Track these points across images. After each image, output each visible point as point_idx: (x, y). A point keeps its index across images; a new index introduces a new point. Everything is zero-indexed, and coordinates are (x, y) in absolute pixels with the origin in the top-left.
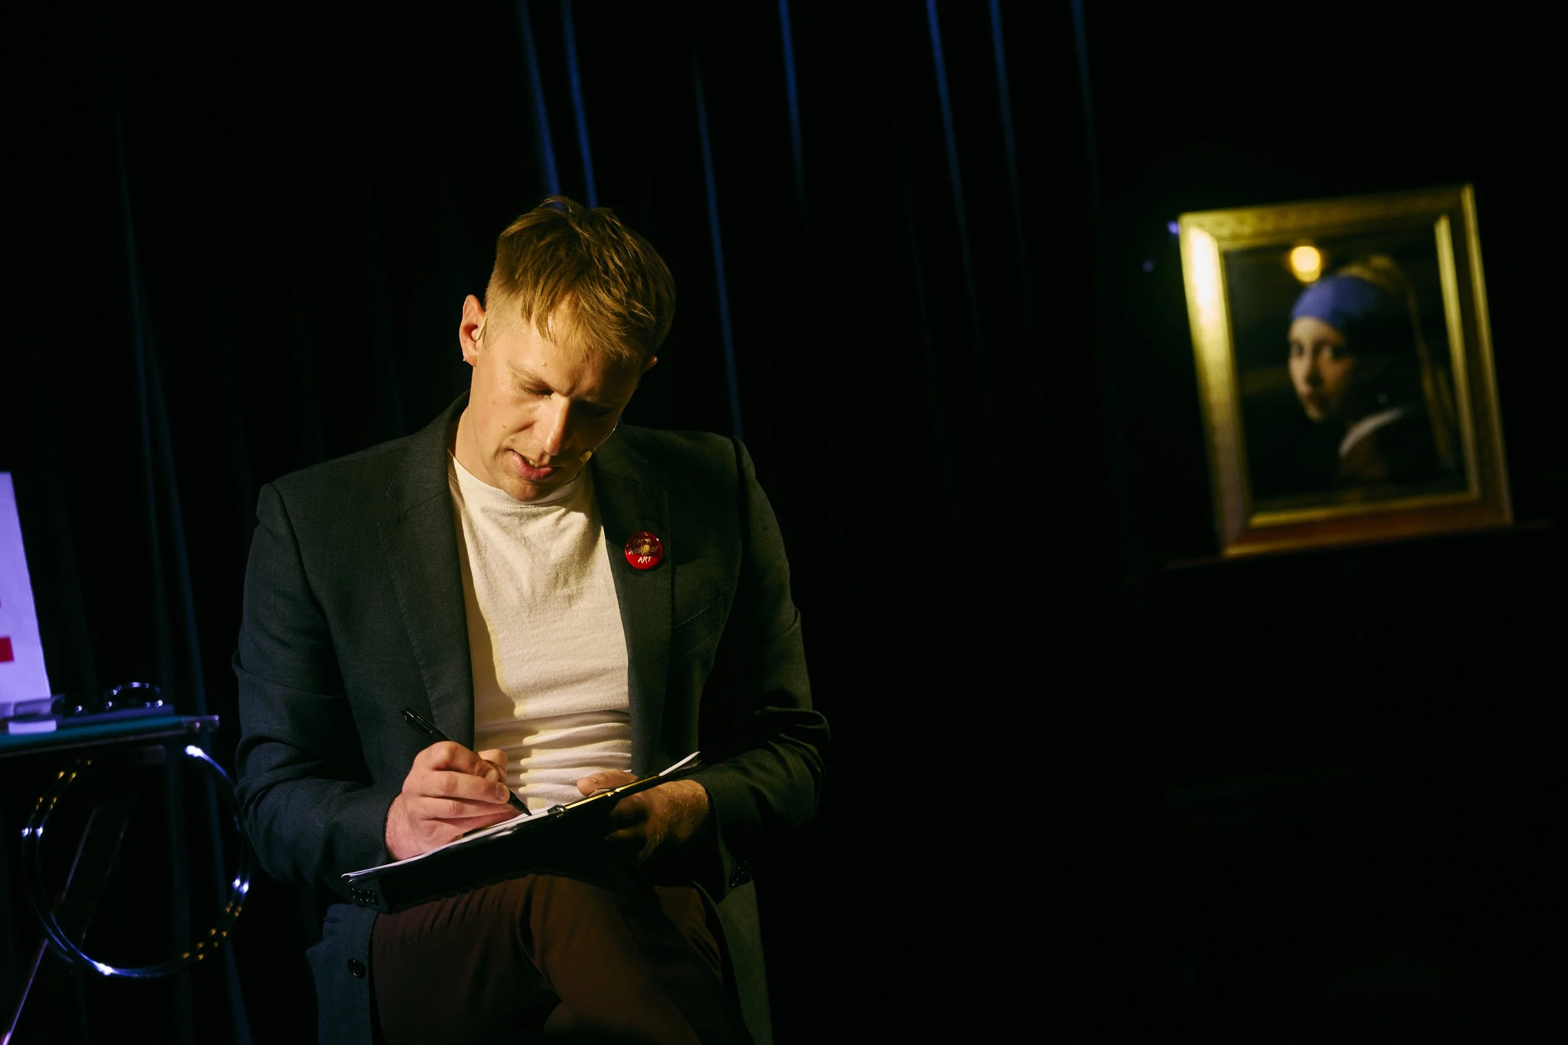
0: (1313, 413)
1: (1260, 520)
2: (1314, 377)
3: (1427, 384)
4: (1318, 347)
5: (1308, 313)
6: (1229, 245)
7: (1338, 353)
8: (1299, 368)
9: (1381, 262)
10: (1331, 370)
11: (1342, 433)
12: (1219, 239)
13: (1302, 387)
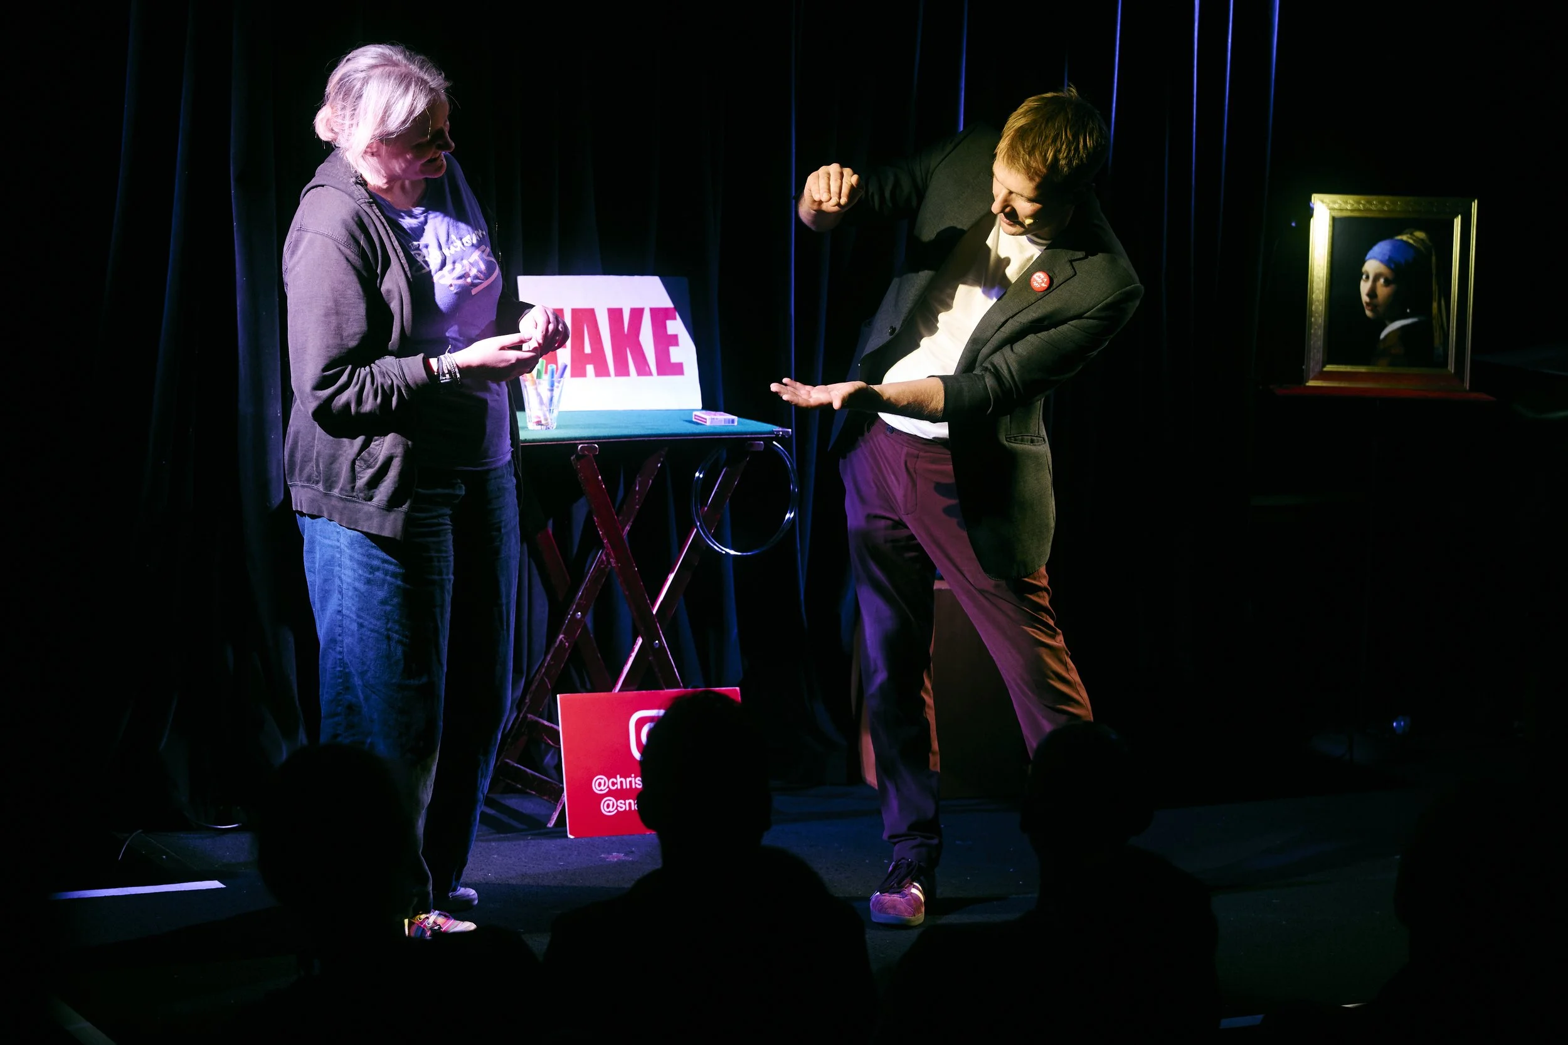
0: (1368, 313)
1: (1329, 368)
2: (1372, 294)
3: (1435, 305)
4: (1377, 278)
5: (1374, 258)
6: (1337, 214)
7: (1387, 282)
8: (1365, 287)
9: (1420, 235)
10: (1382, 291)
11: (1384, 326)
12: (1332, 209)
13: (1365, 298)
